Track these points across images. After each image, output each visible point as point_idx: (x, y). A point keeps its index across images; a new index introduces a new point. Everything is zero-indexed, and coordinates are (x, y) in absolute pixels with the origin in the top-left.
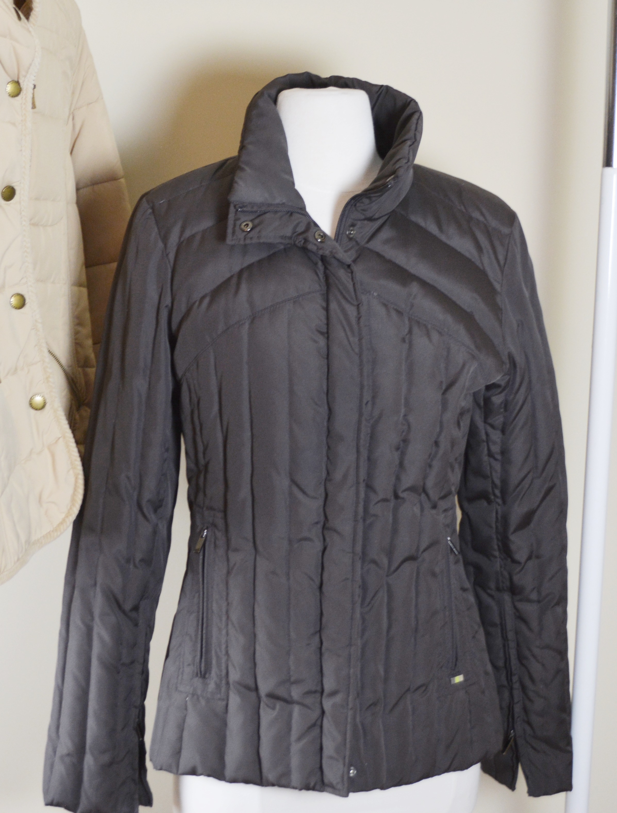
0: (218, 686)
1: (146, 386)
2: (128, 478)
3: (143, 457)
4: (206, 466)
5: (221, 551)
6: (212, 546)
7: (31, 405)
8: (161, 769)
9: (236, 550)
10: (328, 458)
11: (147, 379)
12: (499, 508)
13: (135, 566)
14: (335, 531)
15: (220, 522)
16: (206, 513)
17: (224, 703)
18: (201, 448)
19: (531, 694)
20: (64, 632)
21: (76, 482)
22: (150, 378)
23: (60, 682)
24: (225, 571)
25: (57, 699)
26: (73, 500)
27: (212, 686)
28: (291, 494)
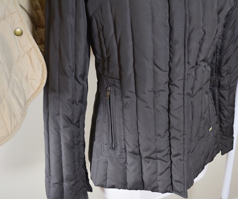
0: (121, 152)
1: (74, 21)
2: (70, 66)
3: (76, 56)
4: (109, 58)
5: (119, 97)
6: (114, 94)
7: (16, 34)
8: (98, 186)
9: (127, 97)
10: (170, 51)
11: (74, 18)
12: (218, 57)
13: (76, 104)
14: (175, 85)
15: (118, 84)
16: (109, 79)
17: (125, 160)
18: (105, 50)
19: (224, 122)
20: (46, 134)
21: (43, 68)
22: (76, 17)
23: (48, 154)
24: (121, 105)
25: (48, 161)
26: (43, 76)
27: (118, 153)
28: (154, 70)
